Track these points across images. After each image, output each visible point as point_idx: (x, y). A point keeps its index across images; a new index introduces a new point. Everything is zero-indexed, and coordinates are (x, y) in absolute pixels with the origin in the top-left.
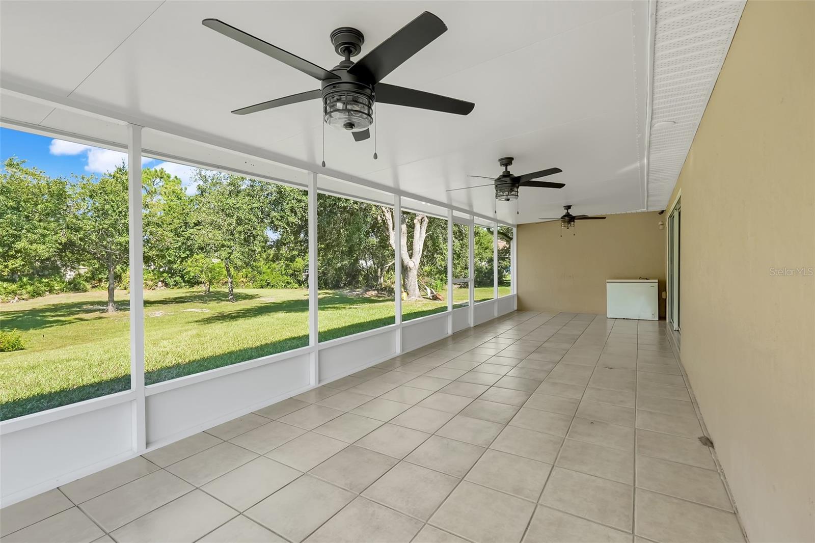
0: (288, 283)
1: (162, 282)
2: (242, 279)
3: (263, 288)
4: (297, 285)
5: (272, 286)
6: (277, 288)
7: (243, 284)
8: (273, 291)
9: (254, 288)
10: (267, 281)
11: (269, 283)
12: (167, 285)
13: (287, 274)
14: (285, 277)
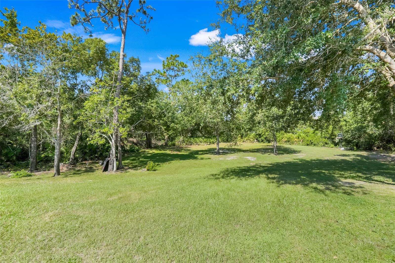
0: (326, 143)
1: (257, 139)
2: (296, 140)
3: (308, 145)
4: (333, 145)
5: (315, 145)
6: (318, 146)
7: (296, 143)
8: (315, 148)
9: (302, 145)
10: (311, 141)
11: (312, 143)
12: (258, 141)
13: (325, 138)
14: (324, 139)
